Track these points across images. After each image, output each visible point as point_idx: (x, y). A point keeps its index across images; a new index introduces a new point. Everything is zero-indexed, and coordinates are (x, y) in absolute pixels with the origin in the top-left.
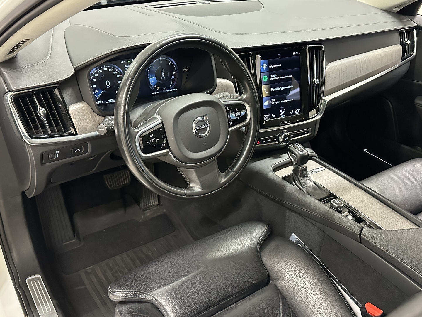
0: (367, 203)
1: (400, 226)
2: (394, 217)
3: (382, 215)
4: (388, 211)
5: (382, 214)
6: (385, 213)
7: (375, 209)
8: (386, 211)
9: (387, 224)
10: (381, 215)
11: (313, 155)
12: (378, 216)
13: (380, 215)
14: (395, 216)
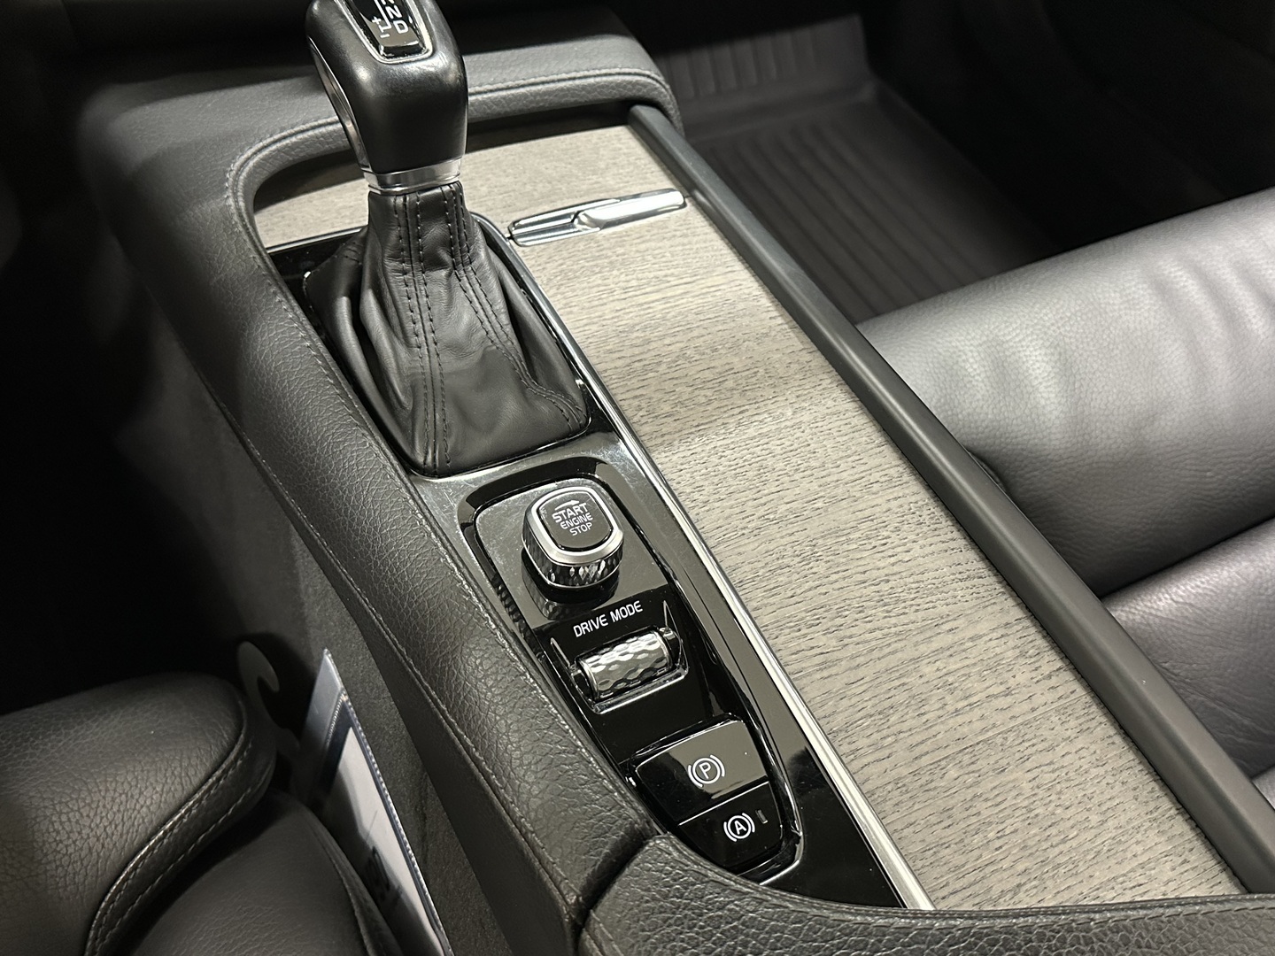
0: (836, 532)
1: (1026, 787)
2: (1008, 693)
3: (915, 660)
4: (982, 628)
5: (923, 648)
6: (950, 639)
7: (885, 587)
8: (961, 622)
9: (925, 761)
10: (910, 653)
11: (643, 93)
12: (881, 665)
13: (892, 661)
14: (1021, 678)
